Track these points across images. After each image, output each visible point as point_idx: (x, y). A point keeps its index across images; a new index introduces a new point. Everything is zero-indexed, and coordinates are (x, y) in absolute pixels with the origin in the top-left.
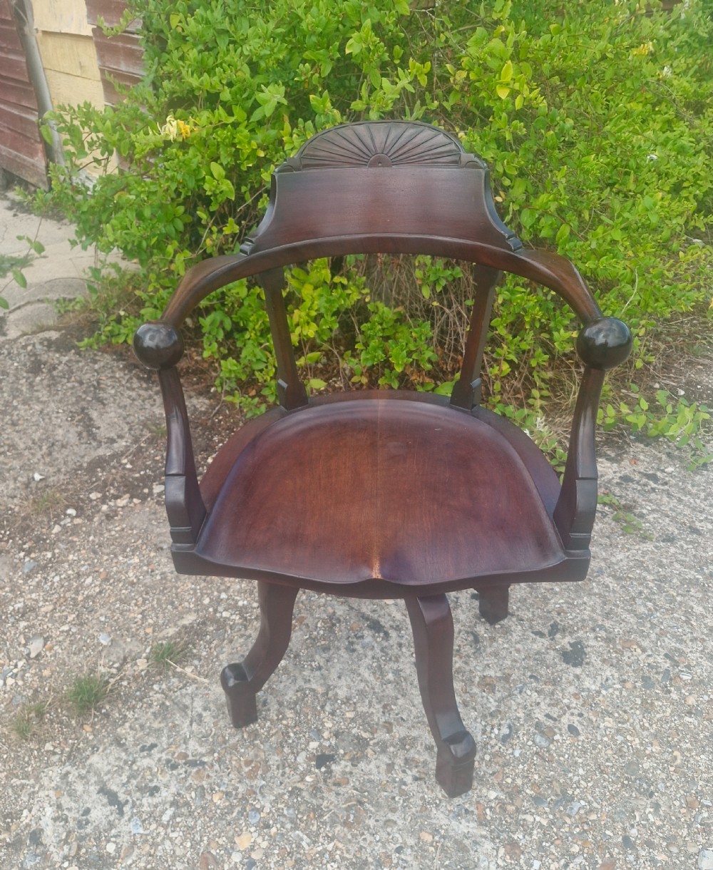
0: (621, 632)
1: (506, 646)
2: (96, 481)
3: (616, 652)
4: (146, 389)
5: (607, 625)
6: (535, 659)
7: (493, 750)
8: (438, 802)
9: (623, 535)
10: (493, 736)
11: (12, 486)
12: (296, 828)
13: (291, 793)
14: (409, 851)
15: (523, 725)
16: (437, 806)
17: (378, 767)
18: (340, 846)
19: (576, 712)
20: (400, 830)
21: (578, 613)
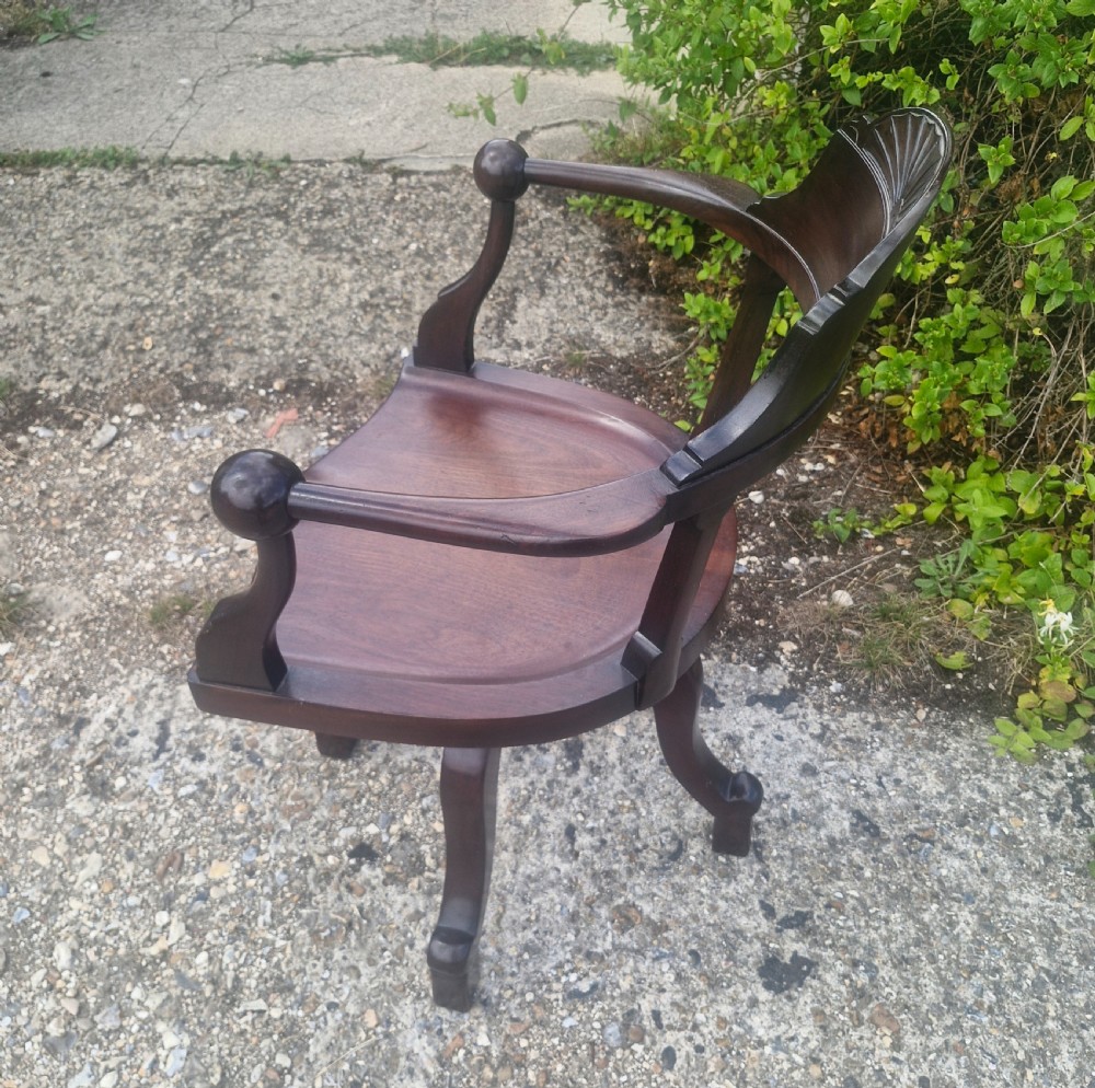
0: (893, 998)
1: (704, 890)
3: (851, 1016)
4: (607, 295)
5: (882, 973)
6: (725, 937)
7: (546, 996)
8: (423, 994)
9: (1079, 872)
10: (564, 979)
11: (373, 352)
12: (271, 897)
13: (302, 860)
14: (339, 1015)
15: (613, 998)
16: (418, 998)
17: (405, 905)
18: (289, 951)
19: (699, 1040)
20: (355, 987)
21: (859, 927)
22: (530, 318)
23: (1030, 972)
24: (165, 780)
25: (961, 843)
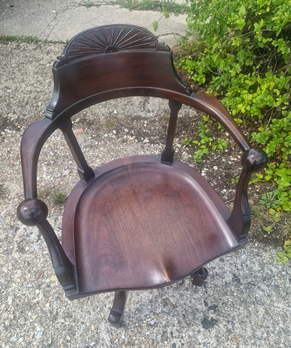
0: (238, 333)
1: (188, 296)
2: (131, 125)
3: (226, 338)
5: (236, 325)
6: (193, 311)
7: (142, 324)
10: (147, 320)
14: (84, 326)
16: (106, 322)
18: (71, 305)
19: (183, 342)
20: (89, 318)
21: (231, 311)
22: (153, 102)
23: (277, 328)
24: (40, 248)
25: (263, 287)
